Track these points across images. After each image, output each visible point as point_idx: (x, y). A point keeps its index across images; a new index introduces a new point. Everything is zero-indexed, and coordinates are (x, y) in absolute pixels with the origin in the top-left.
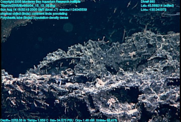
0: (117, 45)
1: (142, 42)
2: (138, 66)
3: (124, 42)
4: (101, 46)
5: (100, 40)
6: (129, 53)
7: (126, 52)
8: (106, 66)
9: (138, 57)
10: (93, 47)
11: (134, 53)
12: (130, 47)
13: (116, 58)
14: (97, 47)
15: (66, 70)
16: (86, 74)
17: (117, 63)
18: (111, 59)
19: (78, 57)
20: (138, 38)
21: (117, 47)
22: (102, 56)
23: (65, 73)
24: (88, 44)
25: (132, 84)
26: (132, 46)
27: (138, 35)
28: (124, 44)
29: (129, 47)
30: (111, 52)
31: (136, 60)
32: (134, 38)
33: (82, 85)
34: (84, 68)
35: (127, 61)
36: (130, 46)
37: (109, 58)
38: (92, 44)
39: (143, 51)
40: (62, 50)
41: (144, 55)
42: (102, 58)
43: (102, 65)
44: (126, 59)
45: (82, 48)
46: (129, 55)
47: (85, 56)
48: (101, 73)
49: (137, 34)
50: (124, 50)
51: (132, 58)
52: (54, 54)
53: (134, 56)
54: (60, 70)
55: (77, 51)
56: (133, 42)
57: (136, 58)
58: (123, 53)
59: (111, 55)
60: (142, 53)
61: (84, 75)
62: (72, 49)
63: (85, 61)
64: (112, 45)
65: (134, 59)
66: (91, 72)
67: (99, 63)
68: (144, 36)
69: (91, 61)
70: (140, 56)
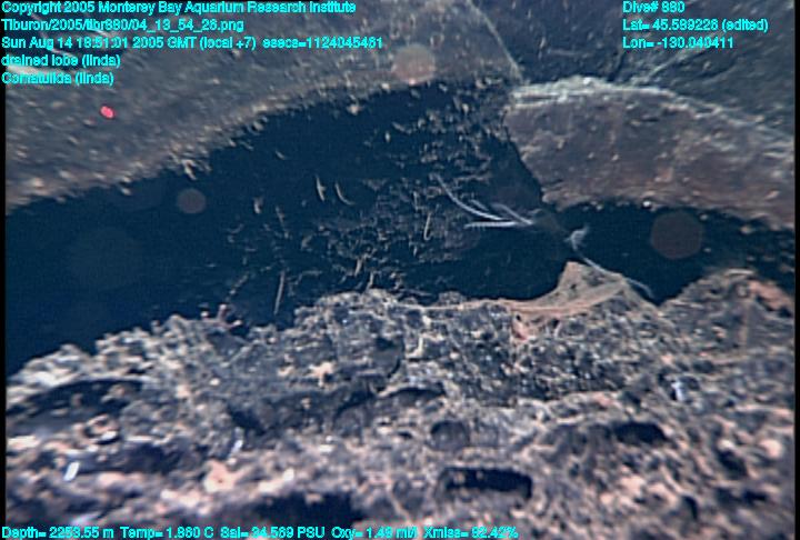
0: (269, 335)
1: (356, 328)
2: (340, 411)
3: (292, 326)
4: (213, 337)
5: (210, 317)
6: (311, 367)
7: (298, 364)
8: (230, 410)
9: (343, 384)
11: (327, 367)
12: (315, 344)
13: (264, 384)
14: (199, 341)
15: (91, 422)
16: (162, 437)
17: (268, 401)
19: (133, 377)
20: (340, 314)
21: (269, 343)
22: (215, 376)
23: (88, 433)
24: (167, 330)
25: (328, 485)
26: (320, 341)
27: (342, 303)
28: (290, 332)
29: (309, 346)
30: (249, 361)
31: (333, 394)
32: (327, 315)
34: (155, 416)
35: (304, 396)
36: (314, 340)
37: (240, 381)
38: (184, 330)
39: (358, 362)
40: (76, 351)
41: (362, 377)
42: (215, 382)
43: (217, 406)
44: (299, 388)
45: (149, 343)
46: (312, 376)
47: (161, 376)
49: (336, 299)
50: (293, 353)
51: (321, 384)
53: (328, 378)
54: (71, 419)
55: (132, 353)
56: (325, 327)
57: (335, 387)
58: (288, 364)
59: (246, 372)
60: (355, 368)
61: (157, 443)
62: (112, 349)
63: (158, 393)
64: (250, 335)
65: (329, 389)
66: (178, 431)
67: (204, 398)
68: (362, 307)
69: (182, 391)
70: (348, 379)
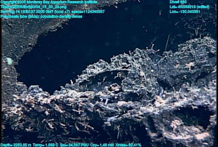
0: (170, 54)
1: (201, 50)
2: (197, 79)
3: (178, 51)
4: (150, 55)
5: (148, 49)
6: (186, 64)
7: (181, 64)
8: (158, 80)
9: (198, 69)
10: (142, 57)
11: (192, 64)
12: (186, 56)
13: (170, 71)
14: (146, 57)
15: (111, 86)
16: (137, 90)
17: (172, 76)
18: (163, 71)
19: (125, 69)
20: (194, 46)
21: (170, 57)
22: (152, 69)
23: (110, 89)
24: (135, 53)
25: (200, 103)
26: (188, 55)
27: (195, 42)
28: (177, 53)
29: (184, 57)
30: (163, 63)
31: (195, 73)
32: (190, 46)
33: (138, 103)
34: (133, 82)
35: (184, 74)
37: (161, 70)
38: (140, 53)
39: (203, 62)
40: (104, 61)
41: (204, 67)
42: (152, 71)
43: (154, 79)
44: (182, 71)
45: (129, 58)
46: (186, 67)
47: (134, 68)
48: (153, 88)
49: (193, 41)
50: (179, 60)
51: (190, 70)
52: (95, 66)
53: (192, 68)
54: (103, 85)
55: (123, 61)
56: (189, 50)
57: (195, 71)
58: (178, 64)
59: (163, 67)
60: (202, 64)
61: (135, 91)
62: (117, 60)
63: (134, 75)
64: (163, 54)
65: (193, 71)
66: (142, 87)
67: (149, 76)
68: (202, 43)
69: (142, 74)
70: (200, 68)
